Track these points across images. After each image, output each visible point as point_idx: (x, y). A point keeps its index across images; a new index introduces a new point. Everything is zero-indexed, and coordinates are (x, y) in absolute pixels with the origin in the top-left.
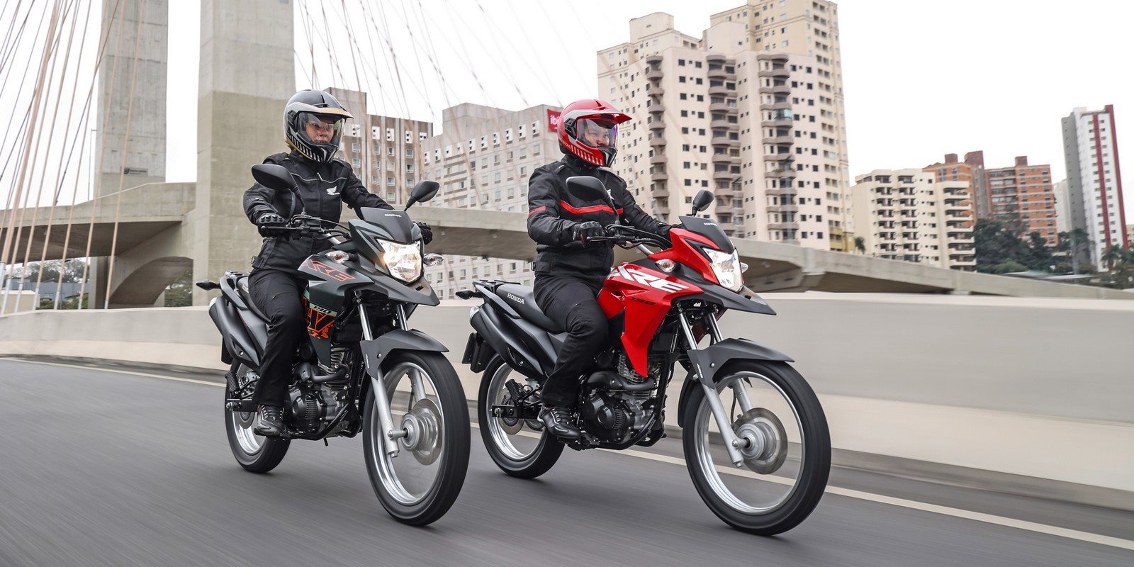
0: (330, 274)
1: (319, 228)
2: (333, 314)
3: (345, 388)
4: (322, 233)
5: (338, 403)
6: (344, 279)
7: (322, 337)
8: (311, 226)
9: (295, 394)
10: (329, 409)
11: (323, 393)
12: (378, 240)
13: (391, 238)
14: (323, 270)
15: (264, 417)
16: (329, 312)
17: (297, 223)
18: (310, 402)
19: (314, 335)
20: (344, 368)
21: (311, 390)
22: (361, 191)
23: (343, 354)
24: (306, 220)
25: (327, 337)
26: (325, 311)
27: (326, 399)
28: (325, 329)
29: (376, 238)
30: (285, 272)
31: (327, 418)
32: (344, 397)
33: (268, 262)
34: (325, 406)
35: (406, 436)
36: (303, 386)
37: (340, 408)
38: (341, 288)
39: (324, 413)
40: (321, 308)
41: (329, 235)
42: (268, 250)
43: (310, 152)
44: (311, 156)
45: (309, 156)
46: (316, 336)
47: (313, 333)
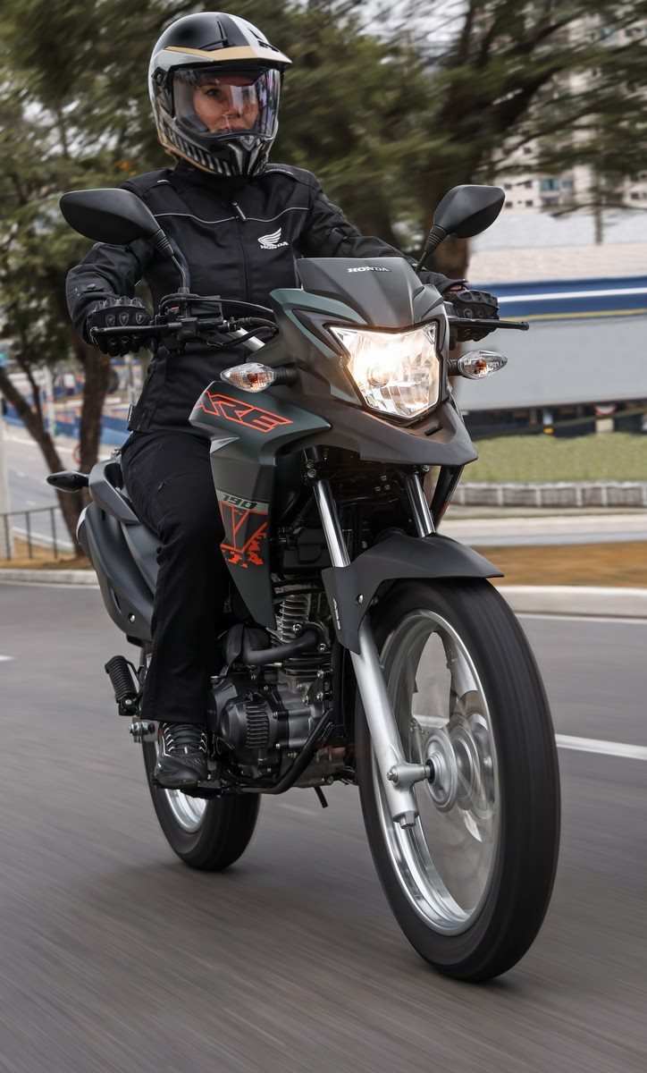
0: (244, 418)
1: (217, 320)
3: (321, 673)
4: (225, 331)
5: (312, 709)
6: (272, 427)
7: (250, 564)
8: (200, 316)
9: (225, 695)
10: (292, 723)
11: (280, 689)
12: (333, 329)
13: (361, 321)
14: (231, 413)
15: (167, 747)
16: (253, 506)
17: (171, 313)
18: (255, 709)
19: (234, 561)
20: (314, 630)
21: (256, 685)
22: (344, 234)
23: (309, 597)
24: (192, 304)
25: (260, 562)
26: (244, 505)
27: (286, 702)
29: (327, 325)
31: (292, 743)
32: (320, 695)
33: (156, 418)
34: (284, 717)
35: (432, 777)
36: (240, 675)
37: (317, 720)
38: (266, 447)
39: (284, 734)
41: (243, 332)
42: (155, 391)
43: (208, 157)
44: (211, 166)
45: (207, 166)
46: (239, 562)
47: (231, 557)
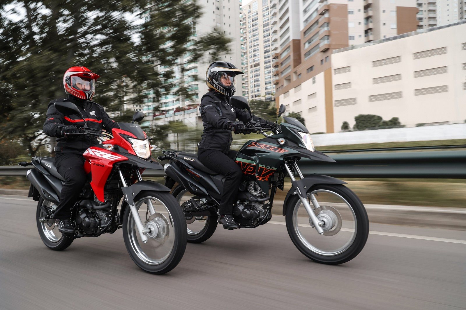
2: (275, 169)
6: (283, 152)
12: (298, 132)
16: (273, 168)
18: (251, 210)
19: (260, 180)
25: (267, 180)
26: (270, 168)
28: (268, 176)
30: (220, 151)
38: (281, 156)
40: (267, 167)
42: (208, 140)
43: (225, 91)
44: (225, 93)
45: (224, 93)
46: (262, 180)
47: (259, 179)
